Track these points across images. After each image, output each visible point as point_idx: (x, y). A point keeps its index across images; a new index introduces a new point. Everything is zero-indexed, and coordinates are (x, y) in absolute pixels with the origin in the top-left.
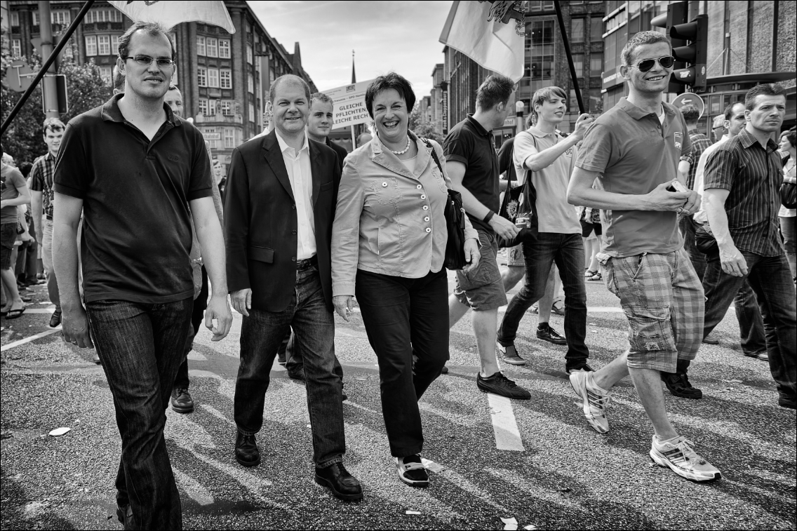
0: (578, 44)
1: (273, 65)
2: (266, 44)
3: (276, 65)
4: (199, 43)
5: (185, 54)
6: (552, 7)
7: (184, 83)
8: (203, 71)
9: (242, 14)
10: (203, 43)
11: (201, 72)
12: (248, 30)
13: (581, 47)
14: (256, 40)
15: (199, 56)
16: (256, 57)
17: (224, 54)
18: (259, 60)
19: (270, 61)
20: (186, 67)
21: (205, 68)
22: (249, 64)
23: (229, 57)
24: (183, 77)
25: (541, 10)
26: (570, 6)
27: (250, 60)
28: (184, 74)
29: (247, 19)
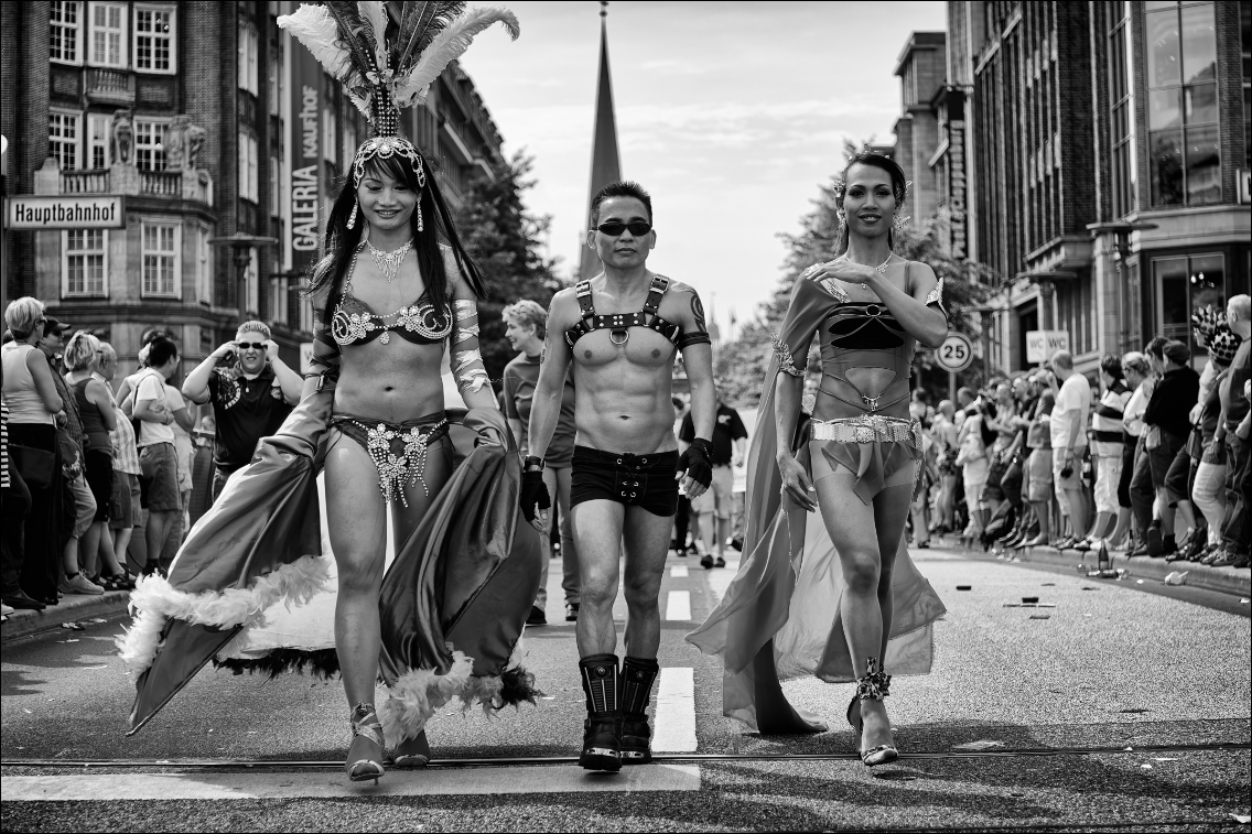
8: (72, 9)
11: (63, 13)
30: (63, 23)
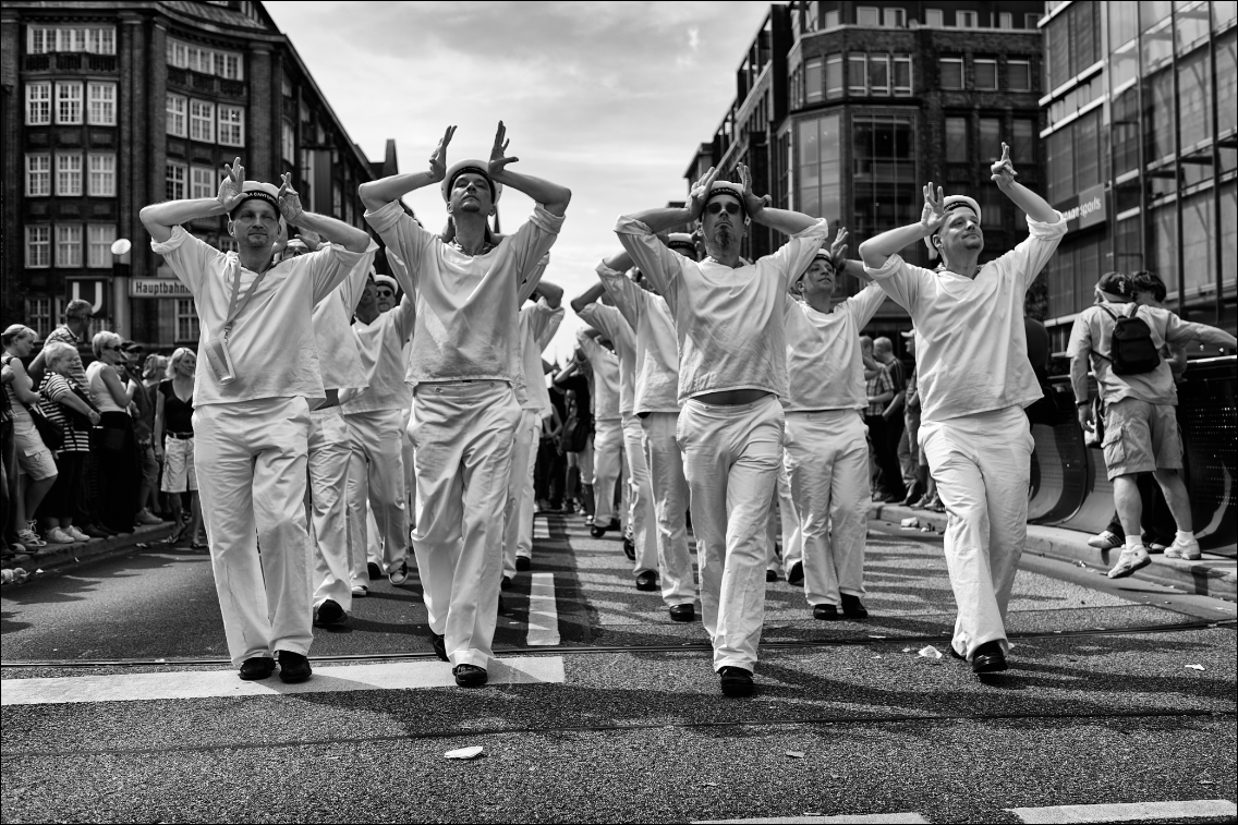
0: (958, 165)
1: (339, 175)
2: (325, 129)
3: (347, 176)
4: (172, 109)
5: (137, 130)
6: (908, 92)
7: (131, 195)
8: (180, 170)
9: (273, 56)
10: (181, 110)
11: (175, 173)
12: (285, 91)
13: (964, 173)
14: (304, 116)
15: (171, 138)
16: (304, 152)
17: (230, 137)
18: (310, 159)
19: (333, 166)
20: (138, 160)
21: (183, 165)
22: (287, 163)
23: (242, 144)
24: (131, 180)
25: (888, 94)
26: (942, 91)
27: (288, 154)
28: (131, 174)
29: (285, 69)
30: (175, 180)
